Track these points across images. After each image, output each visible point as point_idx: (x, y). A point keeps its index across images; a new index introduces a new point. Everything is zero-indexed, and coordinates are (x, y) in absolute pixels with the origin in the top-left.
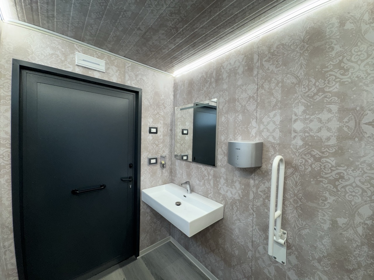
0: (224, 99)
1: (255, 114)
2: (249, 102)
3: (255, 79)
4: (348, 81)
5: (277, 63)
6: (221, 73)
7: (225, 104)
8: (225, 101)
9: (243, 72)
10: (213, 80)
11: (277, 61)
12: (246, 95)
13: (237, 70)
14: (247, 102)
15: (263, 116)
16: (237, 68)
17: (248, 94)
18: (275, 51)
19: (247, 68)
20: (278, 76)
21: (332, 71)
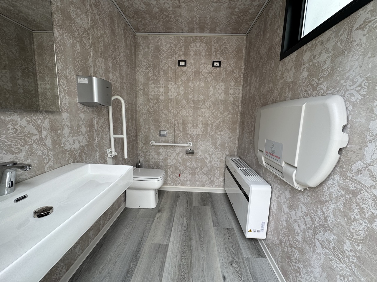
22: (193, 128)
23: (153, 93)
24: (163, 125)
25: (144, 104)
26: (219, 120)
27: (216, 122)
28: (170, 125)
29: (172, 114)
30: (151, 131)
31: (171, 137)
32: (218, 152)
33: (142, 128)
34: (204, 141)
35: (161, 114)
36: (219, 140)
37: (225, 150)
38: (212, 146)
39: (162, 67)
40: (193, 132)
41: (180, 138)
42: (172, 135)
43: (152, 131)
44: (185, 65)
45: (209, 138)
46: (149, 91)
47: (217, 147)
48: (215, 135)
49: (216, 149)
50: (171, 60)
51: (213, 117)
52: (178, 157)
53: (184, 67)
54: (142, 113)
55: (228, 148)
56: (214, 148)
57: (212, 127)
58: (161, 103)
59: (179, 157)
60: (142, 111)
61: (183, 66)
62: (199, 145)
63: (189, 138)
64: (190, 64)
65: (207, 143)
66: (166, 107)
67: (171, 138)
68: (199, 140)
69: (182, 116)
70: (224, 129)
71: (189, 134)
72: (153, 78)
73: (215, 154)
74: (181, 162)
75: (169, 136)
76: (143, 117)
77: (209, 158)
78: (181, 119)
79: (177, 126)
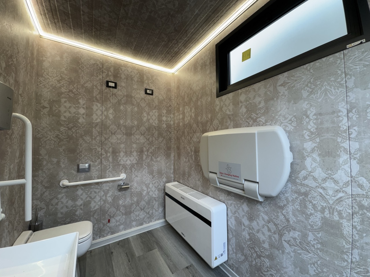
22: (126, 157)
23: (67, 114)
24: (83, 156)
25: (50, 128)
26: (155, 146)
27: (151, 148)
28: (94, 155)
29: (98, 142)
30: (61, 166)
31: (96, 171)
32: (156, 181)
33: (45, 163)
34: (139, 170)
35: (81, 141)
36: (155, 167)
37: (162, 177)
38: (148, 175)
39: (82, 83)
40: (127, 161)
41: (109, 171)
42: (97, 168)
43: (63, 166)
44: (115, 87)
45: (145, 166)
46: (60, 111)
47: (154, 175)
48: (152, 162)
49: (153, 178)
50: (96, 78)
51: (148, 144)
52: (106, 196)
53: (114, 89)
54: (45, 142)
55: (164, 174)
56: (151, 176)
57: (148, 155)
58: (81, 128)
59: (108, 195)
60: (46, 138)
61: (113, 87)
62: (134, 176)
63: (122, 169)
64: (121, 87)
65: (143, 173)
66: (88, 132)
67: (95, 173)
68: (134, 170)
69: (112, 144)
70: (160, 155)
71: (121, 164)
72: (68, 95)
73: (152, 183)
74: (111, 202)
75: (93, 170)
76: (47, 147)
77: (146, 189)
78: (110, 148)
79: (104, 156)
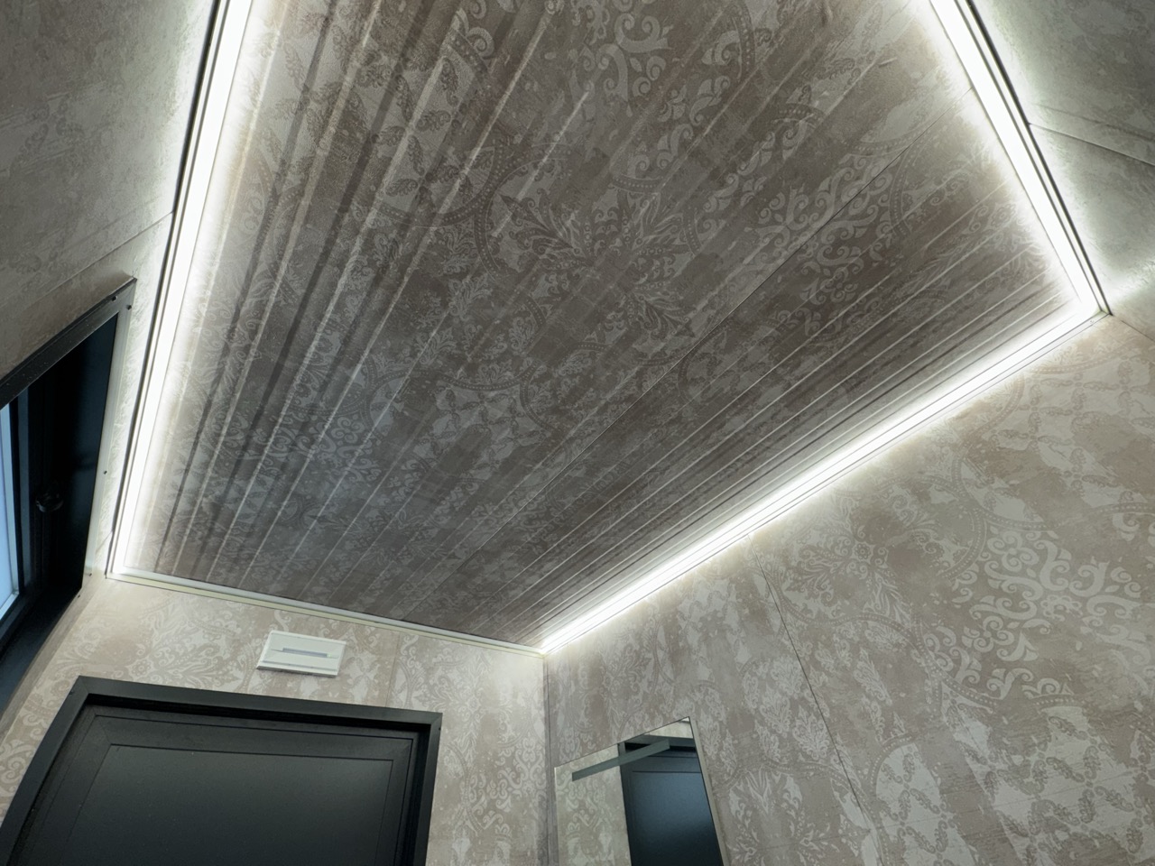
0: (715, 719)
1: (837, 767)
2: (798, 723)
3: (783, 640)
4: (1043, 626)
5: (821, 592)
6: (680, 632)
7: (723, 736)
8: (717, 723)
9: (741, 623)
10: (661, 654)
11: (820, 588)
12: (778, 695)
13: (722, 619)
14: (793, 721)
15: (870, 773)
16: (719, 615)
17: (784, 694)
18: (800, 562)
19: (747, 611)
20: (843, 628)
21: (979, 603)
